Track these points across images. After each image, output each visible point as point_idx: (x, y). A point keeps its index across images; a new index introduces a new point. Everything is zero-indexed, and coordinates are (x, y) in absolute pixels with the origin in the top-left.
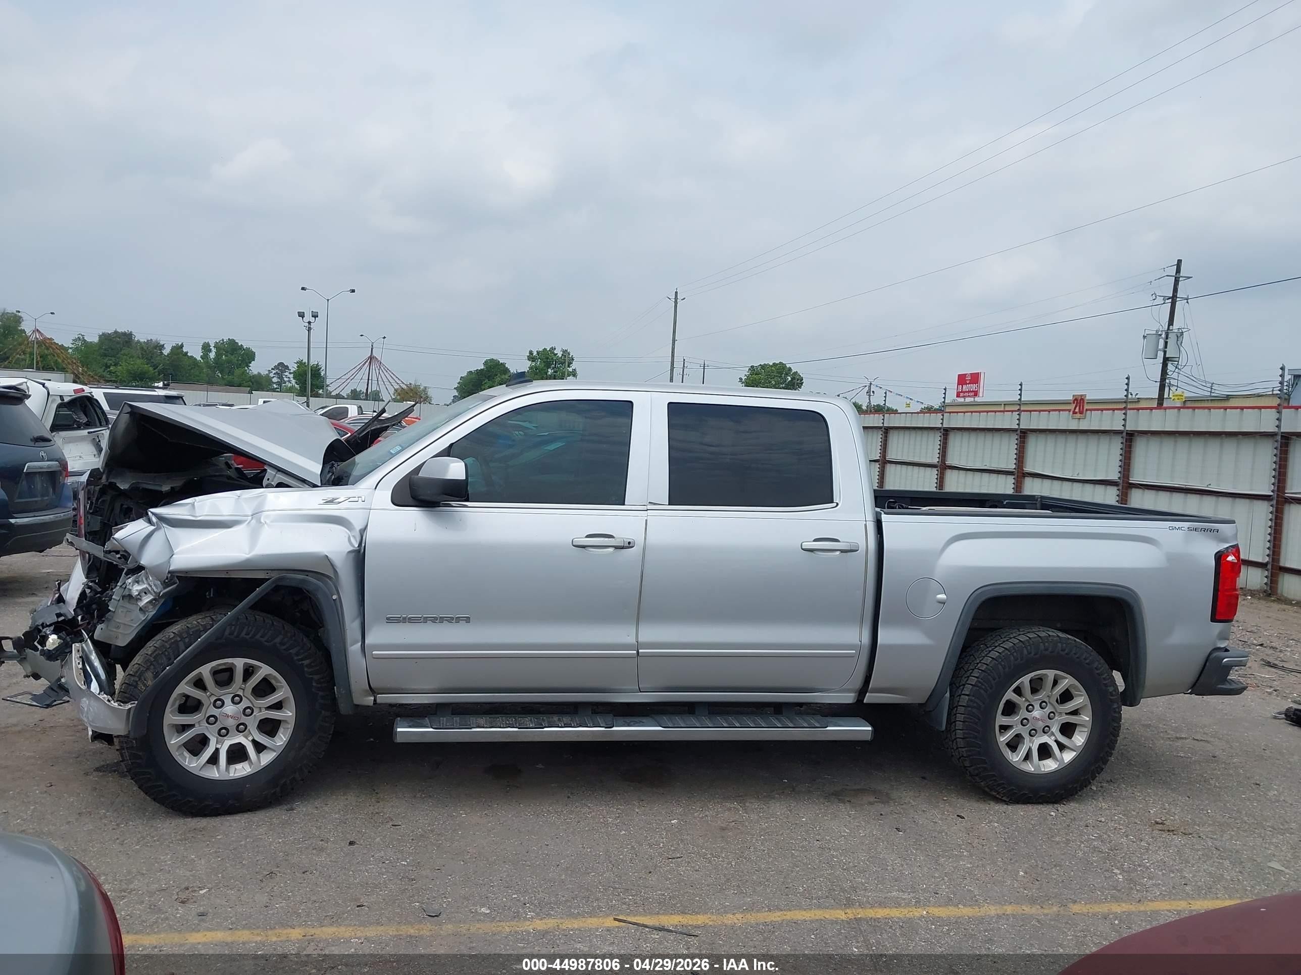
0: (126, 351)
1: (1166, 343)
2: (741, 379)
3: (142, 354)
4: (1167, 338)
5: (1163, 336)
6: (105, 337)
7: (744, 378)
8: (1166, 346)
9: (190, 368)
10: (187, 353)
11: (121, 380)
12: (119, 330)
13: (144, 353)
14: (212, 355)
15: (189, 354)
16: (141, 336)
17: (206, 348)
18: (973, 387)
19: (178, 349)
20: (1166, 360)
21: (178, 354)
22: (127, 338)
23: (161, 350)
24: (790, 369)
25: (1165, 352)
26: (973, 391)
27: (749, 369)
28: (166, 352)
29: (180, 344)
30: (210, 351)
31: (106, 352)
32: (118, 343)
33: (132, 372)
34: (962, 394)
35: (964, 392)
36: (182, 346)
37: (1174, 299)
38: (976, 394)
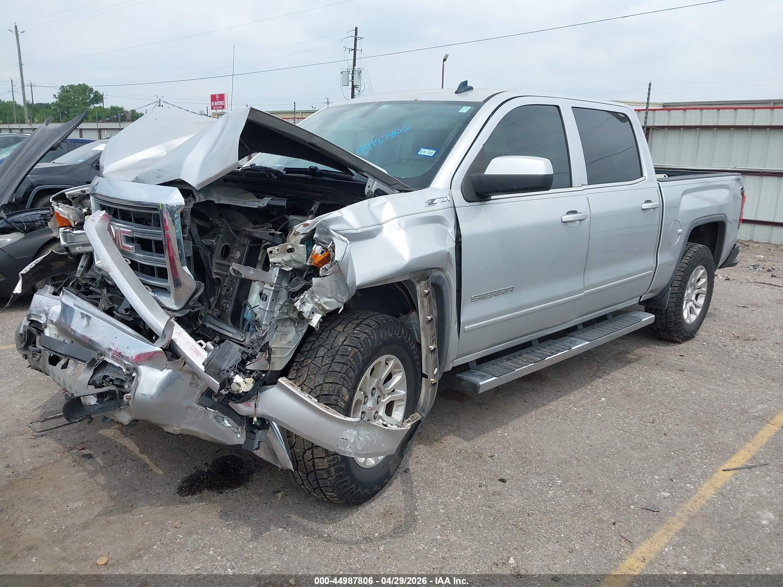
1: (353, 77)
2: (55, 95)
4: (353, 73)
5: (351, 72)
7: (57, 95)
8: (353, 79)
18: (221, 103)
20: (353, 87)
24: (92, 89)
25: (353, 82)
26: (221, 106)
27: (60, 88)
34: (214, 108)
35: (216, 106)
37: (355, 50)
38: (223, 107)
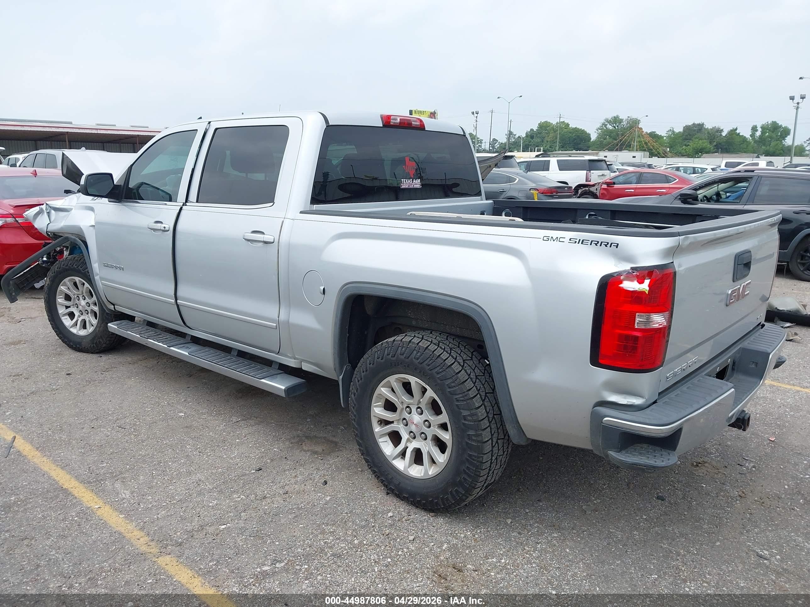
0: (699, 135)
3: (708, 136)
6: (687, 128)
9: (740, 143)
10: (739, 133)
11: (688, 154)
12: (696, 123)
13: (710, 136)
14: (758, 134)
15: (741, 134)
16: (709, 125)
17: (754, 129)
19: (733, 132)
21: (733, 134)
22: (699, 127)
23: (720, 132)
28: (724, 134)
29: (735, 128)
30: (757, 131)
31: (686, 137)
32: (695, 131)
33: (696, 149)
36: (736, 129)
